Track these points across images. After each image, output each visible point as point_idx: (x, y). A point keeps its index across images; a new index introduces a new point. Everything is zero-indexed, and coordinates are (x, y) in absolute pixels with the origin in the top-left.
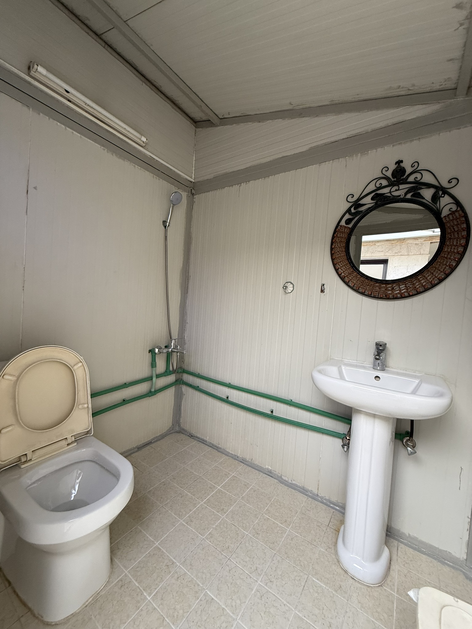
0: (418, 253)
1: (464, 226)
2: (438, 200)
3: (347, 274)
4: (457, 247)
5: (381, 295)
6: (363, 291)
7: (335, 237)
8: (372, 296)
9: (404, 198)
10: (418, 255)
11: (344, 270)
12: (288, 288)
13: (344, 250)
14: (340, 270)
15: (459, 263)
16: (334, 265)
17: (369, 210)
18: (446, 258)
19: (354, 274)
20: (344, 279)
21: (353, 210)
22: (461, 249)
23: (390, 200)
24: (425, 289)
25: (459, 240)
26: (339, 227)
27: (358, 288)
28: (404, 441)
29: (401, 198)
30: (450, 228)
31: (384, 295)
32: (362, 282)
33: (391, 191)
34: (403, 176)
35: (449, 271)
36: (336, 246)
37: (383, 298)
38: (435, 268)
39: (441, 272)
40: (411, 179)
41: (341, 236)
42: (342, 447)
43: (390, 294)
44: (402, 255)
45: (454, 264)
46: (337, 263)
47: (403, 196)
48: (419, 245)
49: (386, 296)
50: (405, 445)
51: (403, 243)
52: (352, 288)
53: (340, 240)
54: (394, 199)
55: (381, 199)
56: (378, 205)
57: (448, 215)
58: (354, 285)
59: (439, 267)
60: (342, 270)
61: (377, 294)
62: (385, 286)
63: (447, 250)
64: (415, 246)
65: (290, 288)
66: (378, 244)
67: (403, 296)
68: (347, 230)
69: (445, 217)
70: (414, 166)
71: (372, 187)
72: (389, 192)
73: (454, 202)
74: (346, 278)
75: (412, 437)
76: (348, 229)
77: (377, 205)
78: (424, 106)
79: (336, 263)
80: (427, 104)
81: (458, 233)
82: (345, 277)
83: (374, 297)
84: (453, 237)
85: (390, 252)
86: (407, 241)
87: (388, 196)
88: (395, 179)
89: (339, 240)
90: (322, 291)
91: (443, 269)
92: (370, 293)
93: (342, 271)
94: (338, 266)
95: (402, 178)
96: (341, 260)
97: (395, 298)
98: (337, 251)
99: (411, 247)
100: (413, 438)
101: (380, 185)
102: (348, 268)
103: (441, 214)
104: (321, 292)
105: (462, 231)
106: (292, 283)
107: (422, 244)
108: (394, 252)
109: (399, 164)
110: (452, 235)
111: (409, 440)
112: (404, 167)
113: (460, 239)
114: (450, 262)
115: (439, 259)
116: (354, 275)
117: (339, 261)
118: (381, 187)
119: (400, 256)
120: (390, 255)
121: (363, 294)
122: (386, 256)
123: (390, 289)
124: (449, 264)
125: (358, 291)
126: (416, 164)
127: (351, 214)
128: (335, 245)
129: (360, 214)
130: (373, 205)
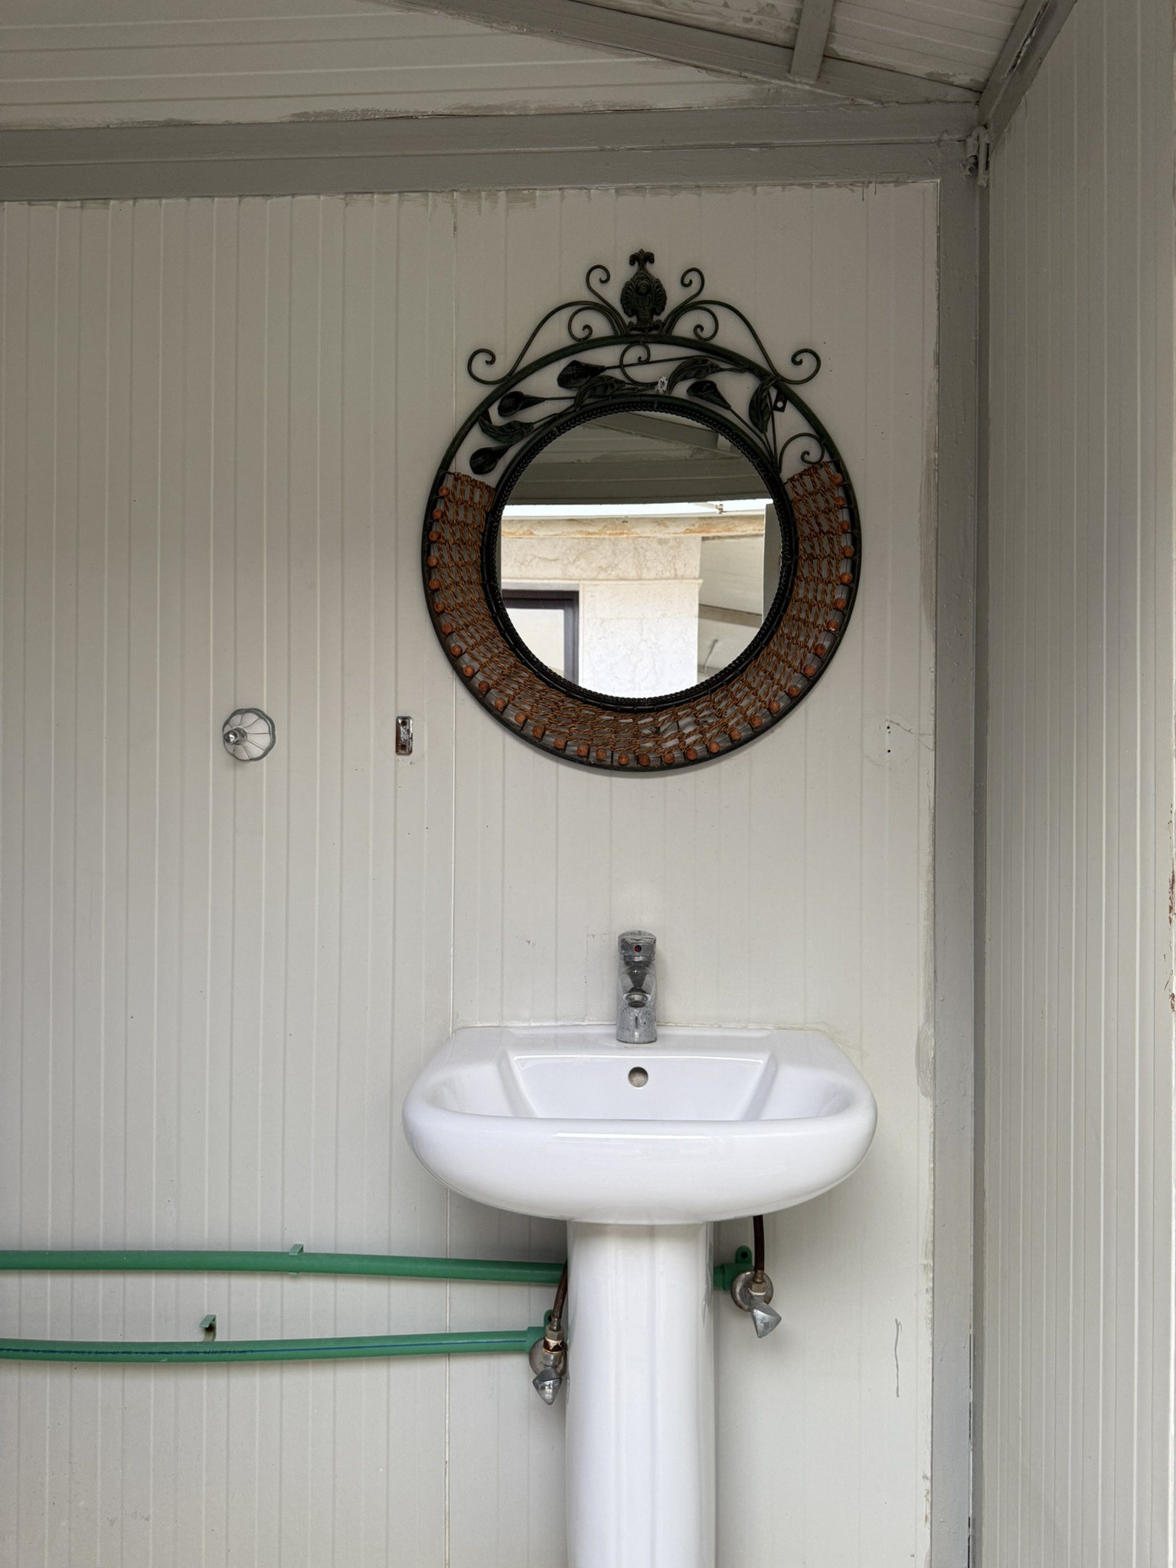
0: (668, 574)
1: (844, 516)
2: (768, 419)
3: (495, 678)
4: (830, 585)
5: (620, 758)
6: (561, 743)
7: (437, 520)
8: (592, 760)
9: (667, 394)
10: (668, 578)
11: (484, 660)
12: (249, 737)
13: (475, 577)
14: (466, 658)
15: (838, 638)
16: (443, 636)
17: (557, 423)
18: (805, 622)
19: (522, 677)
20: (485, 696)
21: (495, 416)
22: (840, 594)
23: (623, 395)
24: (753, 729)
25: (834, 562)
26: (449, 482)
27: (540, 731)
28: (738, 1289)
29: (657, 396)
30: (807, 522)
31: (631, 756)
32: (552, 710)
33: (625, 362)
34: (658, 314)
35: (816, 667)
36: (447, 560)
37: (629, 766)
38: (778, 655)
39: (795, 671)
40: (684, 327)
41: (461, 518)
42: (537, 1387)
43: (649, 750)
44: (621, 579)
45: (827, 644)
46: (452, 632)
47: (665, 388)
48: (670, 544)
49: (637, 758)
50: (741, 1303)
51: (623, 533)
52: (518, 731)
53: (458, 535)
54: (635, 396)
55: (595, 389)
56: (584, 410)
57: (801, 475)
58: (525, 722)
59: (787, 655)
60: (476, 659)
61: (609, 753)
62: (631, 720)
63: (805, 597)
64: (659, 547)
65: (257, 738)
66: (541, 532)
67: (692, 757)
68: (481, 497)
69: (792, 480)
70: (691, 282)
71: (555, 336)
72: (618, 364)
73: (812, 432)
74: (492, 691)
75: (763, 1269)
76: (485, 492)
77: (582, 407)
78: (703, 76)
79: (450, 630)
80: (713, 70)
81: (831, 541)
82: (488, 691)
83: (599, 763)
84: (818, 552)
85: (582, 562)
86: (633, 530)
87: (617, 381)
88: (634, 320)
89: (453, 534)
90: (403, 747)
91: (799, 661)
92: (584, 750)
93: (476, 666)
94: (456, 643)
95: (655, 318)
96: (469, 619)
97: (667, 766)
98: (449, 581)
99: (647, 551)
100: (765, 1272)
101: (587, 331)
102: (496, 651)
103: (778, 468)
104: (397, 751)
105: (841, 533)
106: (261, 715)
107: (679, 542)
108: (594, 565)
109: (642, 267)
110: (817, 547)
111: (753, 1279)
112: (658, 281)
113: (838, 562)
114: (817, 638)
115: (784, 625)
116: (522, 681)
117: (461, 623)
118: (588, 343)
119: (614, 583)
120: (584, 575)
121: (558, 753)
122: (571, 579)
123: (647, 731)
124: (814, 645)
125: (541, 743)
126: (694, 277)
127: (488, 429)
128: (442, 556)
129: (523, 436)
130: (565, 405)
